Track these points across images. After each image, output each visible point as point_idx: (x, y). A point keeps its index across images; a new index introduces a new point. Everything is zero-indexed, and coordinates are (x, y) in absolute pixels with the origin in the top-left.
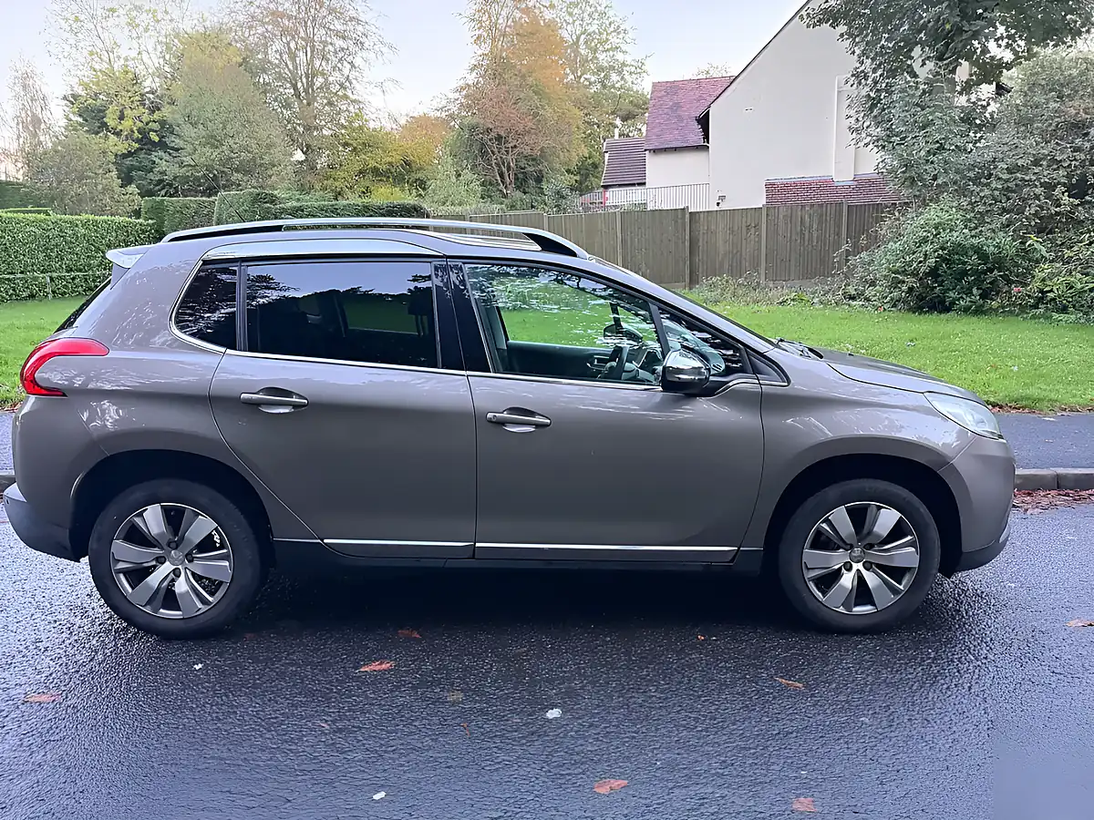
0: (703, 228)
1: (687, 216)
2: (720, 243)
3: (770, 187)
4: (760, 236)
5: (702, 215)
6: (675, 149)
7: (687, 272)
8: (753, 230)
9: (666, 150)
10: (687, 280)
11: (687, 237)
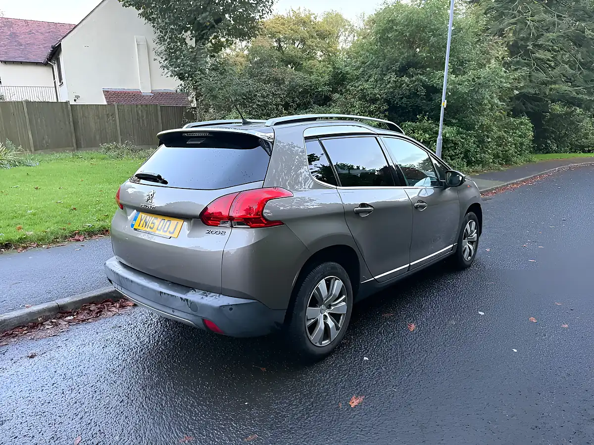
0: (80, 115)
1: (69, 106)
2: (92, 125)
3: (107, 93)
4: (115, 121)
5: (78, 106)
6: (21, 63)
7: (74, 141)
8: (111, 118)
9: (14, 63)
10: (75, 145)
11: (71, 120)
